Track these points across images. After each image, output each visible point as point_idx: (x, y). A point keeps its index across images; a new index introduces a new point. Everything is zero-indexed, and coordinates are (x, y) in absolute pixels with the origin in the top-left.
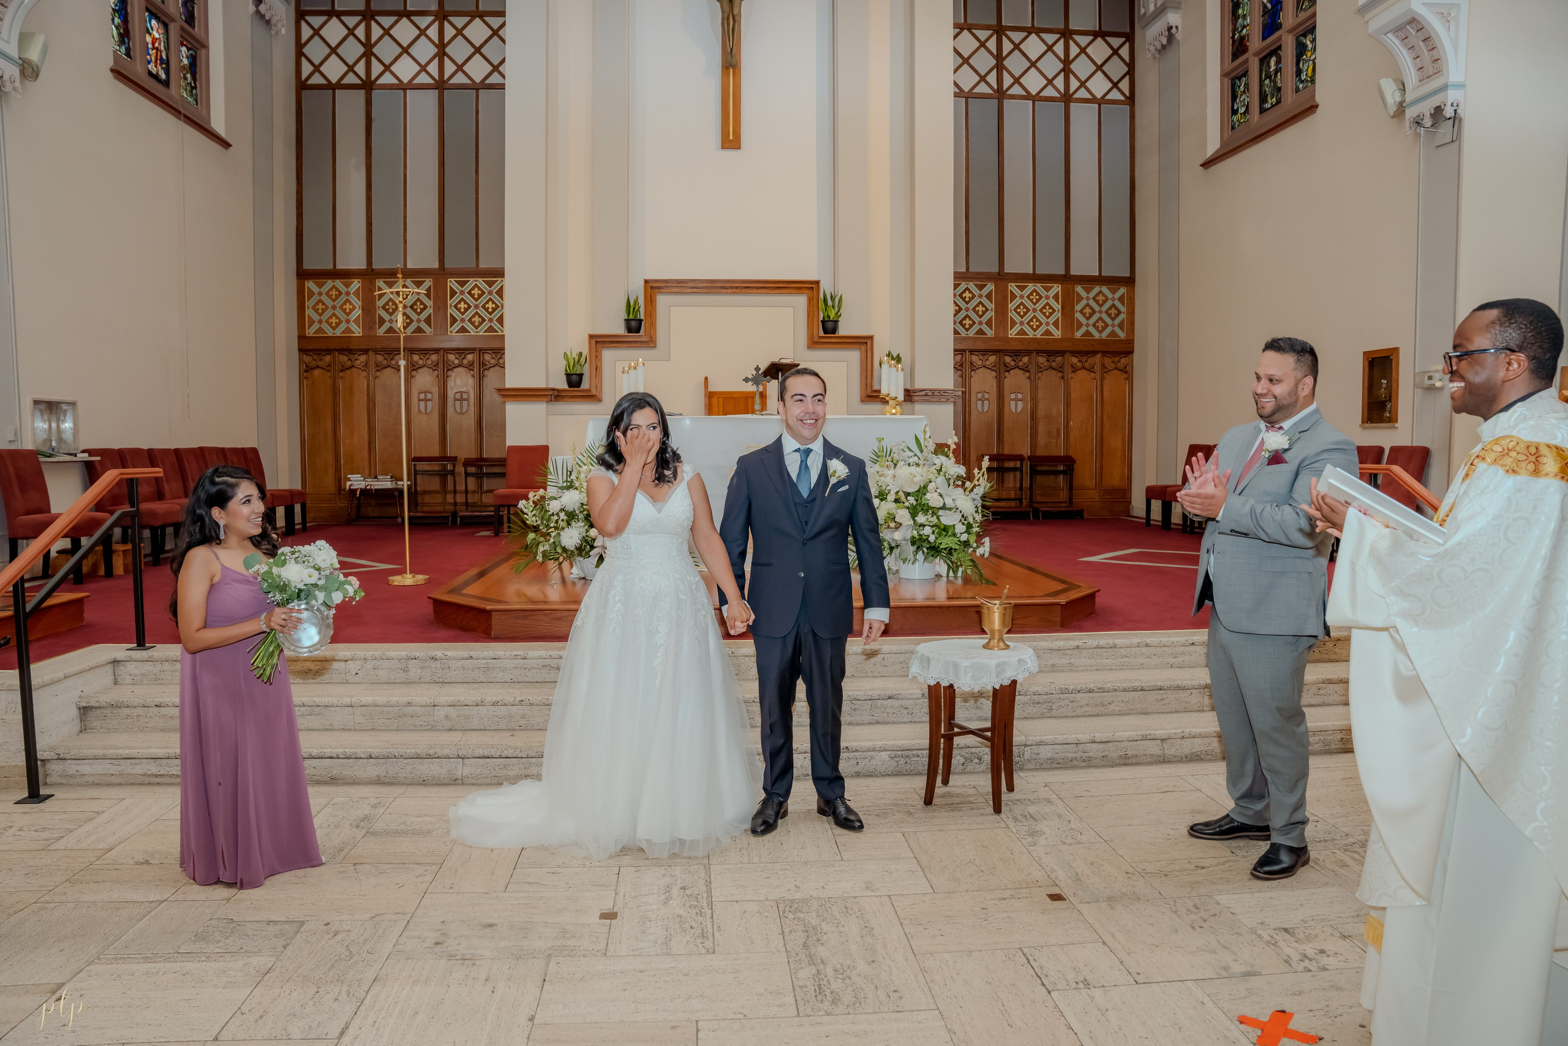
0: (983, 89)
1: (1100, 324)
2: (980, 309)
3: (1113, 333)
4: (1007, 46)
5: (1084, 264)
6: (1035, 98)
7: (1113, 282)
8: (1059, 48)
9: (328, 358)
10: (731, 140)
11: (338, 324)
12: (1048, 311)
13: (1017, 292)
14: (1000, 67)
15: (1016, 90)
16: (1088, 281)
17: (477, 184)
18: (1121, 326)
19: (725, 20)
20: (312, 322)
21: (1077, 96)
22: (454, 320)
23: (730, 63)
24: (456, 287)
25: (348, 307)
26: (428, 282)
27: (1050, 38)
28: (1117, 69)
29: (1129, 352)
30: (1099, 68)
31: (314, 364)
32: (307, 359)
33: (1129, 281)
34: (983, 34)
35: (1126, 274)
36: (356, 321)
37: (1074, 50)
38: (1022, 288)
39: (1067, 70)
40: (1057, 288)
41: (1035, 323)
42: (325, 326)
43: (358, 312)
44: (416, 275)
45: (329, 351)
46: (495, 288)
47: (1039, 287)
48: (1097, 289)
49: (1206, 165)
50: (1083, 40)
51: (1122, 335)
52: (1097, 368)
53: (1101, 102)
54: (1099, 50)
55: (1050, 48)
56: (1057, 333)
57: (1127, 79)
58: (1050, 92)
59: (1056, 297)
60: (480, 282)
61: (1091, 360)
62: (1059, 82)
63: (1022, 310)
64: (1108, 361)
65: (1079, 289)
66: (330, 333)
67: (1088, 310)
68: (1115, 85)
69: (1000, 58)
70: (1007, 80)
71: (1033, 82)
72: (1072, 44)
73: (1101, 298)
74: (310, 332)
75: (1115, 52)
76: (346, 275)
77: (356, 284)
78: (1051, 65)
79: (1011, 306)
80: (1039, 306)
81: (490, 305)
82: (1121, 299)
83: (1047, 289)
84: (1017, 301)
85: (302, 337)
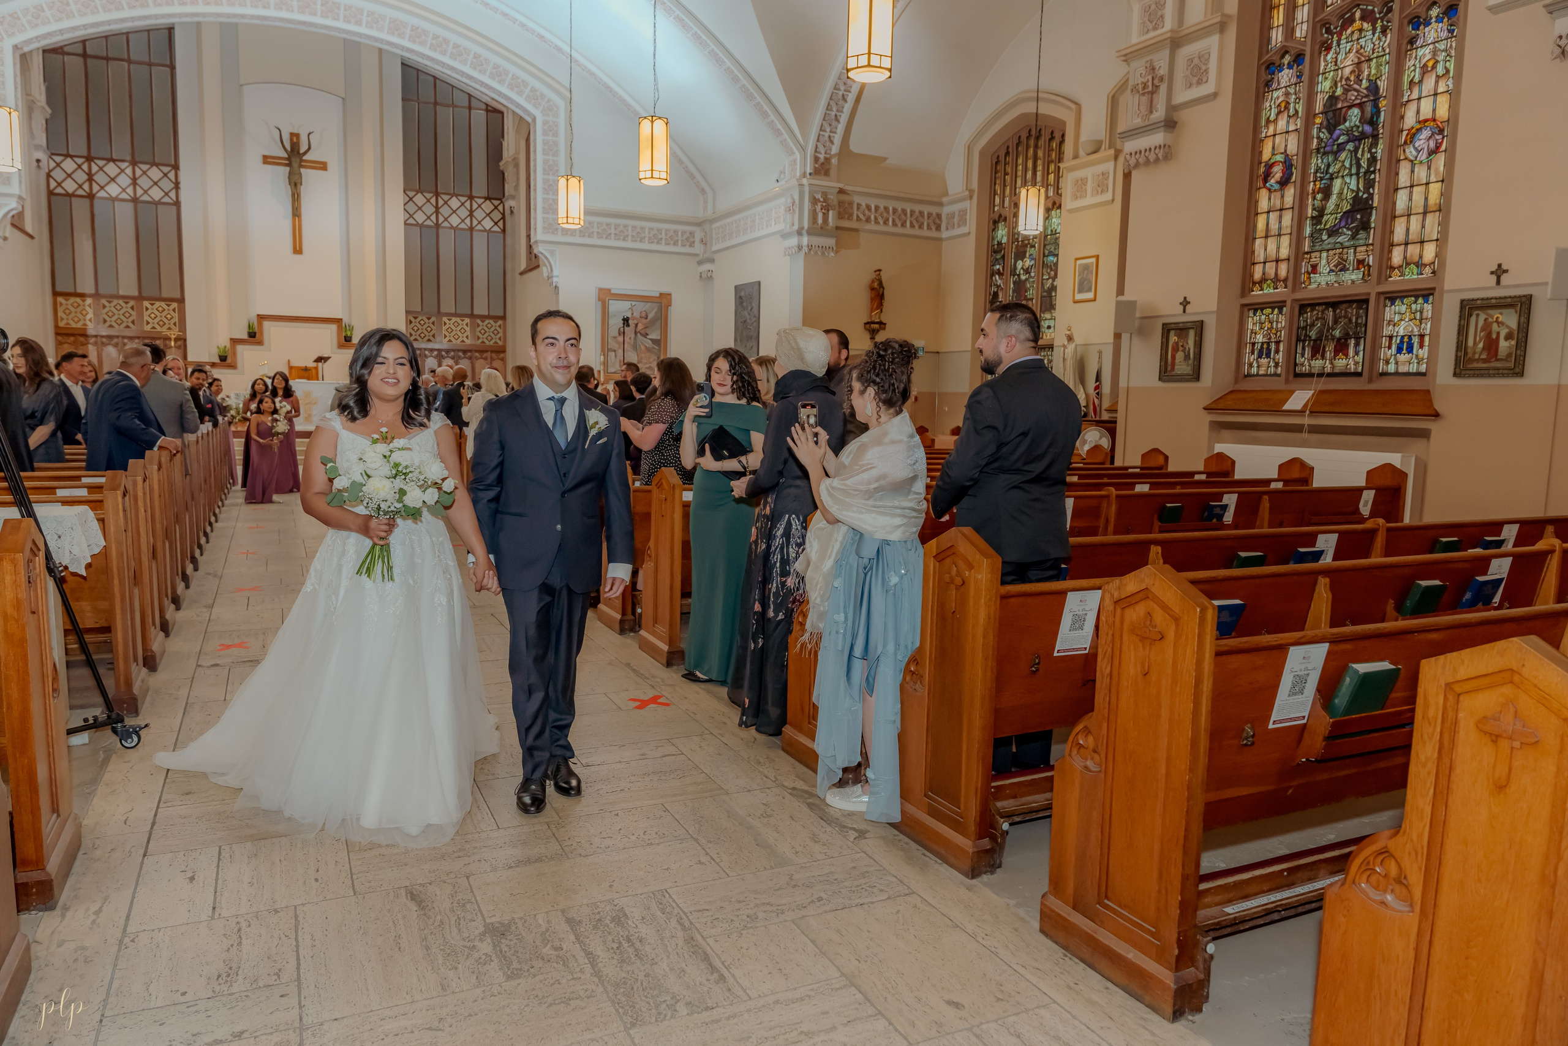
0: (428, 223)
1: (489, 338)
2: (429, 329)
3: (496, 343)
4: (441, 202)
5: (481, 309)
6: (455, 229)
7: (496, 318)
8: (468, 204)
9: (72, 339)
10: (298, 250)
11: (79, 321)
12: (463, 331)
13: (447, 322)
14: (437, 212)
15: (446, 224)
16: (483, 318)
17: (158, 253)
18: (500, 339)
19: (293, 195)
20: (62, 319)
21: (477, 228)
22: (148, 323)
23: (296, 213)
24: (149, 306)
25: (84, 312)
26: (132, 303)
27: (463, 199)
28: (497, 216)
29: (504, 352)
30: (488, 215)
31: (64, 341)
32: (60, 338)
33: (504, 318)
34: (428, 196)
35: (502, 314)
36: (90, 320)
37: (475, 206)
38: (450, 320)
39: (471, 215)
40: (467, 320)
41: (456, 337)
42: (71, 322)
43: (90, 316)
44: (126, 298)
45: (73, 335)
46: (172, 307)
47: (458, 319)
48: (487, 322)
49: (521, 274)
50: (480, 201)
51: (500, 343)
52: (489, 359)
53: (489, 231)
54: (488, 206)
55: (463, 204)
56: (468, 342)
57: (502, 221)
58: (463, 226)
59: (467, 325)
60: (163, 304)
61: (485, 355)
62: (468, 221)
63: (450, 330)
64: (494, 355)
65: (479, 321)
66: (74, 325)
67: (483, 331)
68: (496, 224)
69: (437, 208)
70: (441, 219)
71: (455, 221)
72: (474, 203)
73: (489, 326)
74: (62, 324)
75: (496, 207)
76: (82, 296)
77: (89, 301)
78: (464, 213)
79: (444, 328)
80: (459, 328)
81: (169, 316)
82: (500, 326)
83: (463, 320)
84: (447, 326)
85: (57, 327)
